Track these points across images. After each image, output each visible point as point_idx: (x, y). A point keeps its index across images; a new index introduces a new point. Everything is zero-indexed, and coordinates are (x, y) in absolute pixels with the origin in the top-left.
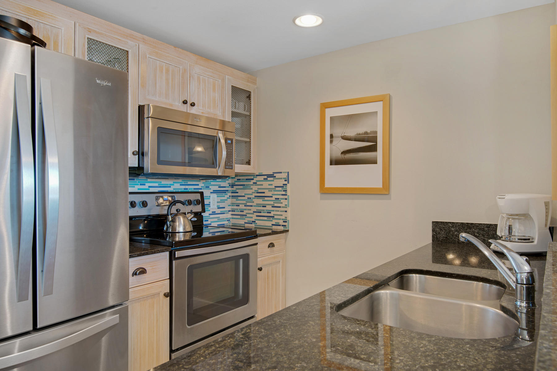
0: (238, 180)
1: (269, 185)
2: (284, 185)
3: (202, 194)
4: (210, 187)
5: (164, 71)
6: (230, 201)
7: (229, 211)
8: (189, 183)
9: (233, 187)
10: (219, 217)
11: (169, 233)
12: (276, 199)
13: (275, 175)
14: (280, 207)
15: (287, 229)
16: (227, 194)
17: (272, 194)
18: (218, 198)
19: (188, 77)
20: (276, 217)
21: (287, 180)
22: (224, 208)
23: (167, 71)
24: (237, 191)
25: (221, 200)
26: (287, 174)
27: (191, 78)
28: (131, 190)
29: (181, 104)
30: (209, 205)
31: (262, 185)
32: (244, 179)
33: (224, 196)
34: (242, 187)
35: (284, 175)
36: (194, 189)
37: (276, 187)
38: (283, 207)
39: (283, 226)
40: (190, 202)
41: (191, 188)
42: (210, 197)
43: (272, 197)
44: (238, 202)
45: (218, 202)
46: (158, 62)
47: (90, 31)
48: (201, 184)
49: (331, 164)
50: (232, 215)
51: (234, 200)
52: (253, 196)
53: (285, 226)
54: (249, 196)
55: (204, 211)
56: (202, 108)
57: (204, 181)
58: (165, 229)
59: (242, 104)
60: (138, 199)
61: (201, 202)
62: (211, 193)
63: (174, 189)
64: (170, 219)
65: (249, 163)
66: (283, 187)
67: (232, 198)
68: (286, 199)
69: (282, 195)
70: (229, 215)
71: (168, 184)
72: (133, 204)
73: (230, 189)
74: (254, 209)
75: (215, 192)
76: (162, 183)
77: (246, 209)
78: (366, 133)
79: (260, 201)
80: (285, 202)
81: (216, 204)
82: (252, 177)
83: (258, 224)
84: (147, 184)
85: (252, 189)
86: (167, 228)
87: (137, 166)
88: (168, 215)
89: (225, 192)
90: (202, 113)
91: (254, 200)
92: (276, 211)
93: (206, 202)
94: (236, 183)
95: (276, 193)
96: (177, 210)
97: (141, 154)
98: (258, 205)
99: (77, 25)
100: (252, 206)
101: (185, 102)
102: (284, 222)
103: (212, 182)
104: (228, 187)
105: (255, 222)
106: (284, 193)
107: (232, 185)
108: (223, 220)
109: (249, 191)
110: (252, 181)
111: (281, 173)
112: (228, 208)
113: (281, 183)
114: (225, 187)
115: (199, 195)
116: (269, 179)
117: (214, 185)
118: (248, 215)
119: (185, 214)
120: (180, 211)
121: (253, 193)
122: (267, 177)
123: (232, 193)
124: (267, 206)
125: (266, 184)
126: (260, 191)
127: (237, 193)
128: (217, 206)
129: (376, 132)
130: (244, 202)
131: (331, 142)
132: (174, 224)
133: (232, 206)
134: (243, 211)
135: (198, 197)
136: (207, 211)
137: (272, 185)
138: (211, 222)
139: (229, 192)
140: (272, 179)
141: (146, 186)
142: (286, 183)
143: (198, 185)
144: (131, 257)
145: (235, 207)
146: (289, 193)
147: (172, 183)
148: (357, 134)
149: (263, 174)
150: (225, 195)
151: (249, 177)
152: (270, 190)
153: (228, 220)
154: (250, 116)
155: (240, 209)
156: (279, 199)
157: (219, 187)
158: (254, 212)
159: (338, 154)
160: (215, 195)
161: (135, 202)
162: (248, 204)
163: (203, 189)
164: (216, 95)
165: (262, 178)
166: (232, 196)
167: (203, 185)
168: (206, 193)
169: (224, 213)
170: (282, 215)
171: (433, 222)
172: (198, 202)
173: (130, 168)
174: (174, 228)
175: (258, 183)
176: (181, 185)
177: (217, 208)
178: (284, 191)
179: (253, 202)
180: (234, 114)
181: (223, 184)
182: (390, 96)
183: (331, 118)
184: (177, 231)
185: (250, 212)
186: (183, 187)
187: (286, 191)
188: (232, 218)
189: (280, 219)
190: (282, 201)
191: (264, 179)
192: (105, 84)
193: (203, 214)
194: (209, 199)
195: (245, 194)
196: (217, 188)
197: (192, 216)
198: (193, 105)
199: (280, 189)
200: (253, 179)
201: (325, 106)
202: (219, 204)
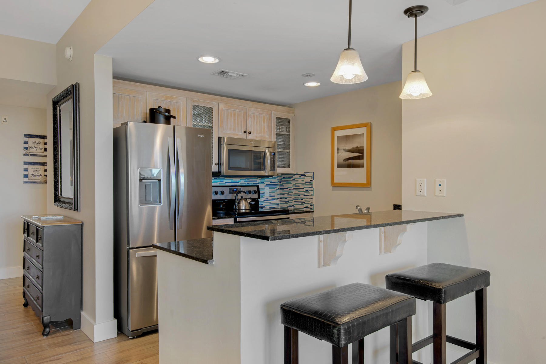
0: (283, 177)
1: (302, 181)
2: (311, 181)
3: (258, 187)
4: (265, 182)
5: (233, 116)
6: (279, 192)
7: (278, 198)
8: (250, 180)
9: (280, 182)
10: (271, 202)
11: (237, 210)
12: (306, 190)
13: (306, 174)
14: (308, 196)
15: (313, 210)
16: (276, 187)
17: (304, 187)
18: (270, 189)
19: (247, 116)
20: (306, 202)
21: (313, 177)
22: (274, 196)
23: (235, 115)
24: (283, 185)
25: (272, 191)
26: (312, 174)
27: (249, 117)
28: (213, 184)
29: (242, 133)
30: (264, 194)
31: (298, 181)
32: (287, 177)
33: (274, 189)
34: (286, 182)
35: (311, 175)
36: (254, 184)
37: (306, 182)
38: (310, 196)
39: (310, 208)
40: (250, 192)
41: (251, 183)
42: (264, 189)
43: (304, 189)
44: (284, 192)
45: (270, 192)
46: (229, 110)
47: (194, 101)
48: (258, 180)
49: (338, 167)
50: (280, 201)
51: (281, 191)
52: (292, 189)
53: (311, 208)
54: (290, 188)
55: (259, 197)
56: (256, 134)
57: (260, 179)
58: (234, 207)
59: (284, 128)
60: (219, 190)
61: (258, 191)
62: (265, 186)
63: (241, 184)
64: (237, 202)
65: (289, 166)
66: (310, 182)
67: (280, 190)
68: (312, 190)
69: (310, 188)
70: (278, 201)
71: (237, 181)
72: (216, 193)
73: (279, 183)
74: (293, 197)
75: (268, 185)
76: (233, 180)
77: (288, 197)
78: (357, 147)
79: (297, 192)
80: (311, 192)
81: (269, 194)
82: (292, 176)
83: (295, 207)
84: (224, 181)
85: (292, 183)
86: (236, 207)
87: (218, 171)
88: (236, 199)
89: (275, 185)
90: (256, 137)
91: (293, 191)
92: (306, 198)
93: (261, 192)
94: (283, 180)
95: (306, 186)
96: (241, 197)
97: (220, 164)
98: (296, 194)
99: (188, 99)
100: (292, 195)
101: (245, 132)
102: (311, 205)
103: (266, 179)
104: (277, 182)
105: (294, 206)
106: (311, 186)
107: (280, 181)
108: (274, 204)
109: (290, 185)
110: (292, 178)
111: (309, 173)
112: (277, 197)
113: (309, 179)
114: (275, 182)
115: (256, 187)
116: (302, 177)
117: (267, 181)
118: (290, 201)
119: (246, 199)
120: (243, 197)
121: (292, 186)
122: (301, 176)
123: (280, 186)
124: (301, 195)
125: (300, 180)
126: (297, 185)
127: (283, 186)
128: (269, 195)
129: (363, 147)
130: (287, 192)
131: (338, 152)
132: (239, 205)
133: (280, 195)
134: (286, 199)
135: (255, 188)
136: (262, 198)
137: (304, 181)
138: (265, 205)
139: (277, 186)
140: (304, 177)
141: (224, 182)
142: (312, 179)
143: (256, 181)
144: (213, 219)
145: (282, 196)
146: (314, 186)
147: (240, 180)
148: (352, 148)
149: (299, 173)
150: (275, 187)
151: (290, 176)
152: (303, 184)
153: (277, 205)
154: (290, 135)
155: (285, 197)
156: (308, 190)
157: (271, 182)
158: (293, 199)
159: (341, 161)
160: (268, 188)
161: (217, 192)
162: (290, 194)
163: (260, 184)
164: (265, 125)
165: (298, 176)
166: (280, 188)
167: (259, 181)
168: (261, 186)
169: (274, 200)
170: (309, 201)
171: (394, 205)
172: (255, 192)
173: (213, 172)
174: (239, 207)
175: (296, 180)
176: (245, 181)
177: (269, 196)
178: (311, 185)
179: (293, 192)
180: (278, 135)
181: (273, 180)
182: (371, 124)
183: (338, 137)
184: (241, 209)
185: (291, 199)
186: (247, 182)
187: (312, 185)
188: (280, 203)
189: (308, 204)
190: (310, 192)
191: (299, 177)
192: (201, 136)
193: (259, 200)
194: (264, 190)
195: (288, 187)
196: (269, 183)
197: (251, 200)
198: (250, 133)
199: (309, 183)
200: (292, 177)
201: (334, 129)
202: (270, 194)
